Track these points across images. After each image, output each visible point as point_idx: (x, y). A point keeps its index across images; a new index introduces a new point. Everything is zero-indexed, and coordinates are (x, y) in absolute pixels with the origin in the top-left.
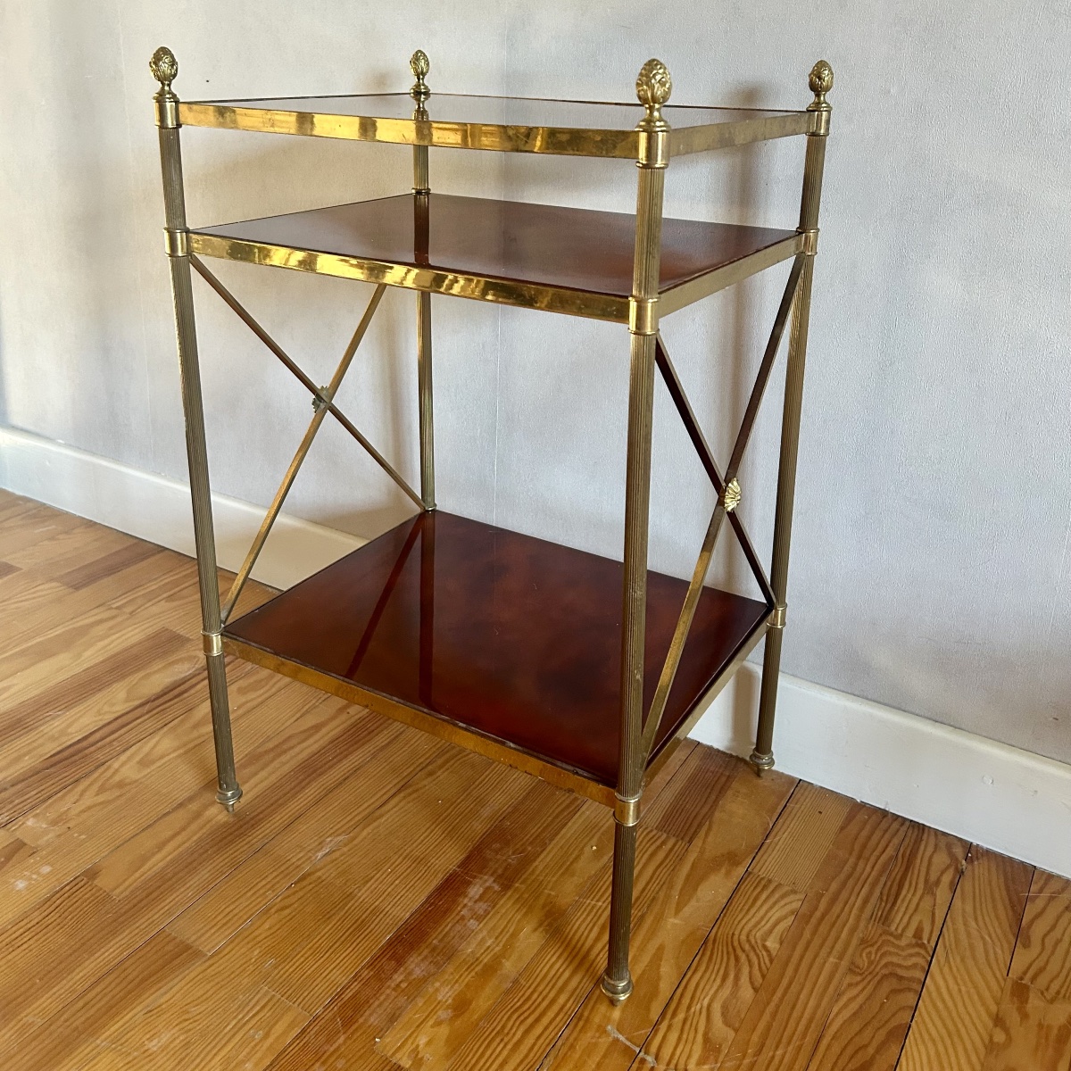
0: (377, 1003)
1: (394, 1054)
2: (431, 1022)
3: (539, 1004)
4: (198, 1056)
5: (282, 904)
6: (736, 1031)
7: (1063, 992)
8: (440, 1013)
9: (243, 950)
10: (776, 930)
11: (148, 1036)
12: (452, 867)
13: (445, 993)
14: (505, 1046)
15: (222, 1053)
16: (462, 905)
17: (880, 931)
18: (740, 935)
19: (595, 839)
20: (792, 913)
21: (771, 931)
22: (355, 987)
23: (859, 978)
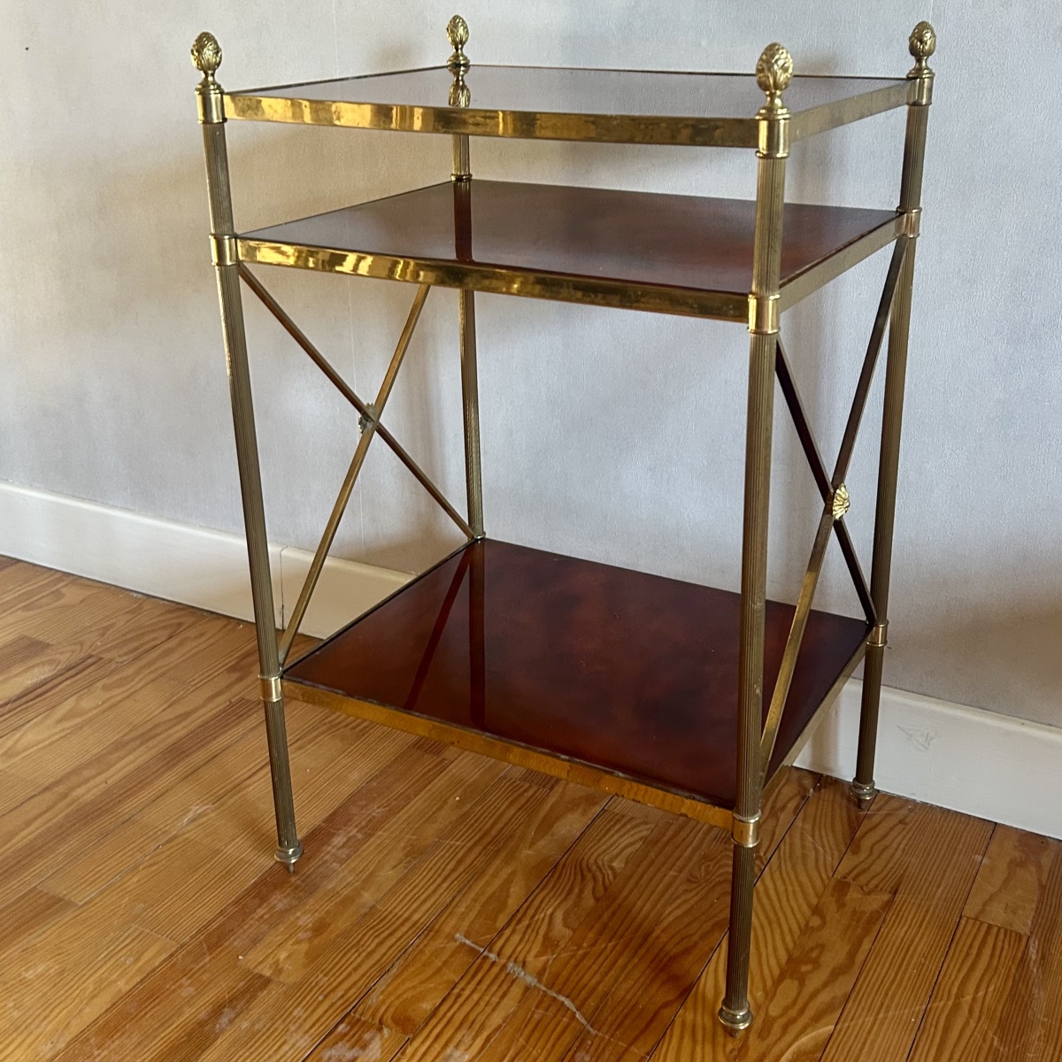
0: (241, 931)
1: (256, 967)
2: (291, 942)
3: (394, 923)
4: (72, 979)
5: (152, 861)
6: (574, 931)
7: (881, 885)
8: (300, 934)
9: (114, 899)
10: (623, 854)
11: (24, 968)
12: (317, 823)
13: (305, 919)
14: (359, 955)
15: (97, 975)
16: (325, 853)
17: (721, 848)
18: (589, 858)
19: (460, 791)
20: (641, 839)
21: (618, 855)
22: (221, 920)
23: (694, 886)
